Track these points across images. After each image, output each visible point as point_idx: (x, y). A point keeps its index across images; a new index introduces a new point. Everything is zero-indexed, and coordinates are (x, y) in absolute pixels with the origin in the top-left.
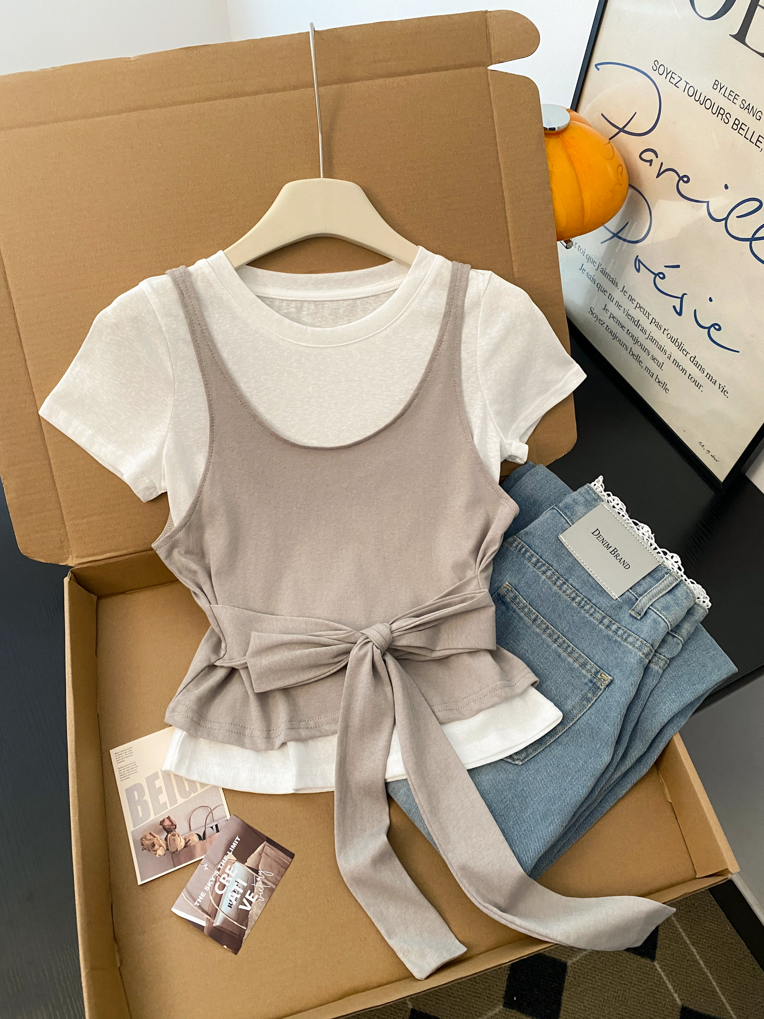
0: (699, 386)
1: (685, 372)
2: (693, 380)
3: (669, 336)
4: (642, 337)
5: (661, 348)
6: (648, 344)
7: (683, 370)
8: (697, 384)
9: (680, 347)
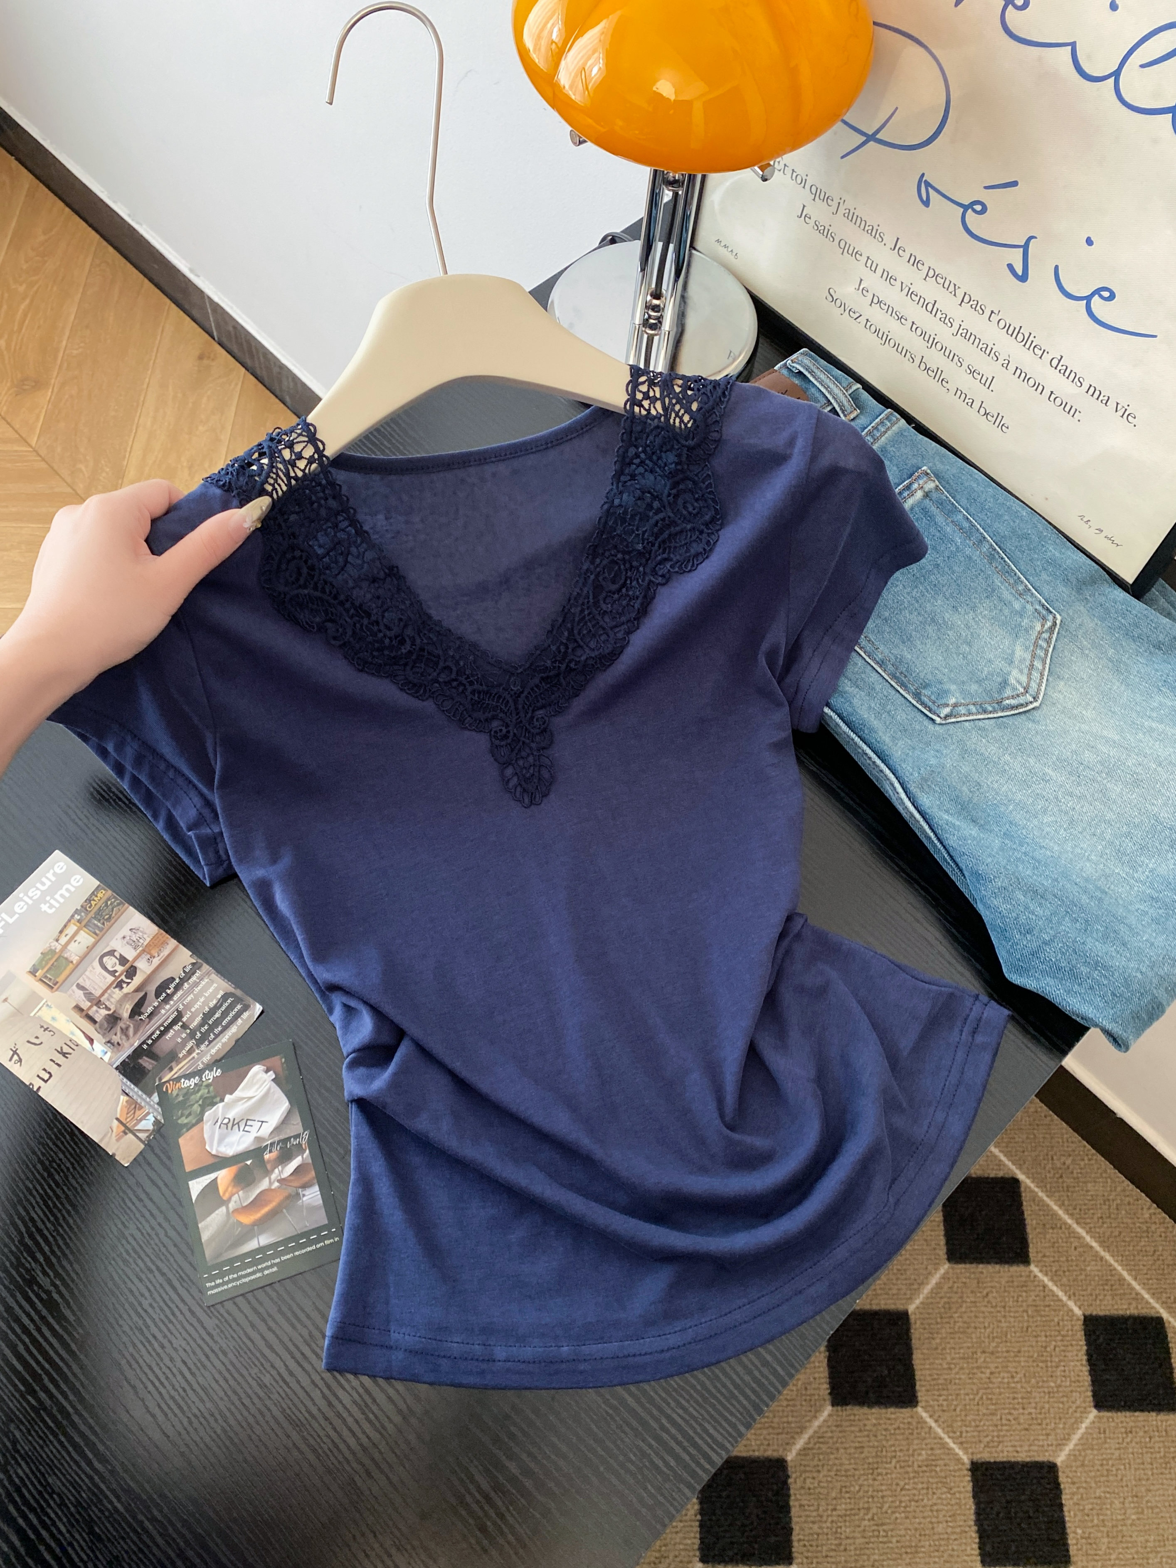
0: (1071, 411)
1: (1040, 388)
2: (1058, 401)
3: (1002, 324)
4: (944, 334)
5: (988, 351)
6: (959, 346)
7: (1037, 386)
8: (1067, 409)
9: (1026, 341)
